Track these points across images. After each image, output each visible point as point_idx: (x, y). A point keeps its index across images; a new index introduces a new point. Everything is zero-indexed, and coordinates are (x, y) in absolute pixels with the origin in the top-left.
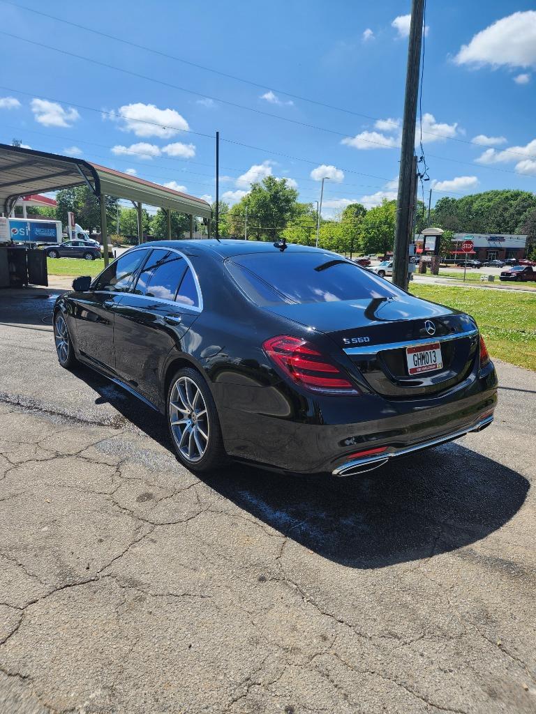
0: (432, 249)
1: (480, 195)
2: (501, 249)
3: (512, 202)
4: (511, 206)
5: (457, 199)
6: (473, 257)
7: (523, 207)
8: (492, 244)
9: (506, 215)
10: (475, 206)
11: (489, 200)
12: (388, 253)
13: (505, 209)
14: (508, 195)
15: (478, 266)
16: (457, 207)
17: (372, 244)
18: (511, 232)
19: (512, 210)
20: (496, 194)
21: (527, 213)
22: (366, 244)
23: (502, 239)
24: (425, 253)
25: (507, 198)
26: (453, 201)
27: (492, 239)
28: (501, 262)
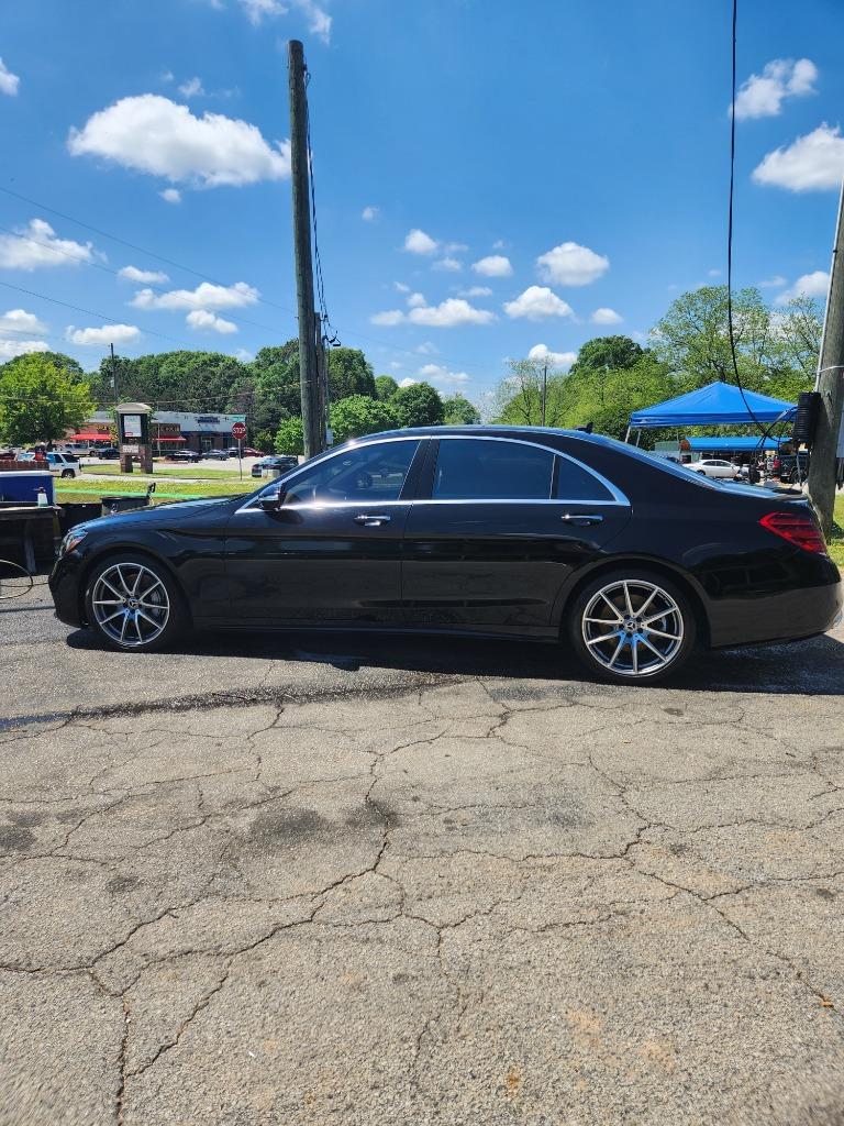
0: (138, 434)
1: (166, 357)
2: (216, 434)
3: (213, 369)
4: (213, 373)
5: (132, 359)
6: (183, 445)
7: (229, 377)
8: (204, 427)
9: (210, 386)
10: (163, 370)
11: (182, 365)
12: (54, 442)
13: (207, 379)
14: (205, 358)
15: (196, 459)
16: (136, 371)
17: (23, 428)
18: (221, 411)
19: (216, 381)
20: (190, 356)
21: (236, 385)
22: (13, 426)
23: (215, 421)
24: (126, 441)
25: (205, 363)
26: (127, 362)
27: (201, 421)
28: (222, 453)
